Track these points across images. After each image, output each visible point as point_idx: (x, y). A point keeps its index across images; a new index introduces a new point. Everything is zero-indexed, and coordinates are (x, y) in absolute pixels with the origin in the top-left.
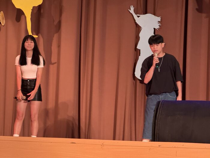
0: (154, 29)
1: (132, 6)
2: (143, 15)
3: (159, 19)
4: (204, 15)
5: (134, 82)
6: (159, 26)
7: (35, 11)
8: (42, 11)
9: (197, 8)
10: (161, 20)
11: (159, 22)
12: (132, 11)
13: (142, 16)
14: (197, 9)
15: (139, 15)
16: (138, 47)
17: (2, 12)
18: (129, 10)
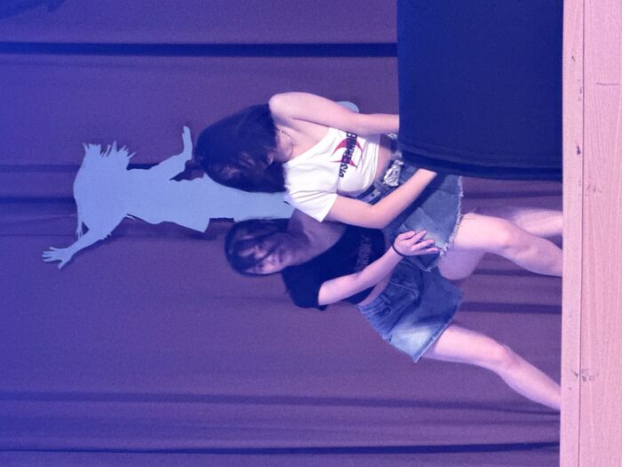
0: (130, 167)
1: (46, 254)
2: (79, 211)
3: (92, 151)
6: (118, 149)
10: (95, 142)
11: (103, 150)
12: (63, 255)
13: (84, 214)
14: (52, 9)
16: (202, 226)
18: (60, 266)
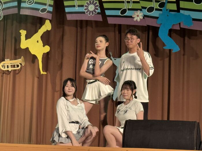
4: (159, 59)
5: (112, 103)
7: (45, 56)
8: (49, 56)
9: (155, 53)
15: (115, 59)
16: (115, 80)
17: (22, 57)
